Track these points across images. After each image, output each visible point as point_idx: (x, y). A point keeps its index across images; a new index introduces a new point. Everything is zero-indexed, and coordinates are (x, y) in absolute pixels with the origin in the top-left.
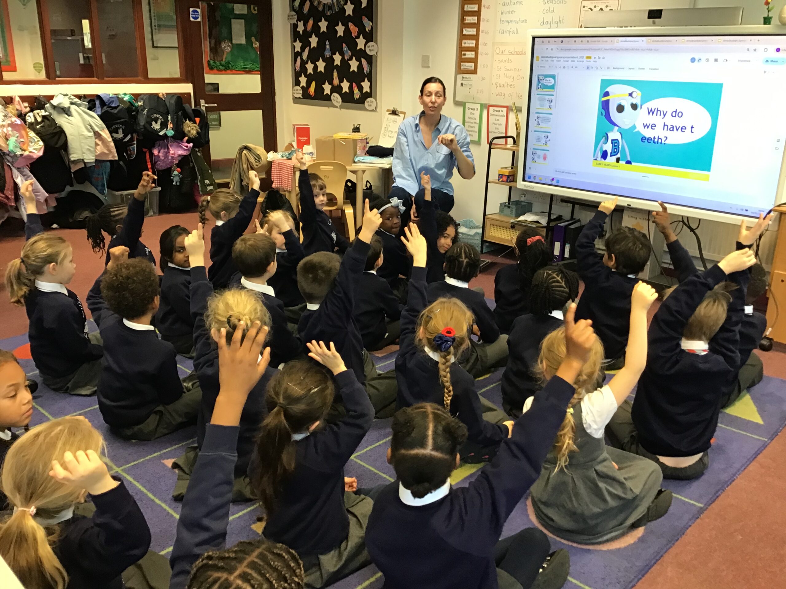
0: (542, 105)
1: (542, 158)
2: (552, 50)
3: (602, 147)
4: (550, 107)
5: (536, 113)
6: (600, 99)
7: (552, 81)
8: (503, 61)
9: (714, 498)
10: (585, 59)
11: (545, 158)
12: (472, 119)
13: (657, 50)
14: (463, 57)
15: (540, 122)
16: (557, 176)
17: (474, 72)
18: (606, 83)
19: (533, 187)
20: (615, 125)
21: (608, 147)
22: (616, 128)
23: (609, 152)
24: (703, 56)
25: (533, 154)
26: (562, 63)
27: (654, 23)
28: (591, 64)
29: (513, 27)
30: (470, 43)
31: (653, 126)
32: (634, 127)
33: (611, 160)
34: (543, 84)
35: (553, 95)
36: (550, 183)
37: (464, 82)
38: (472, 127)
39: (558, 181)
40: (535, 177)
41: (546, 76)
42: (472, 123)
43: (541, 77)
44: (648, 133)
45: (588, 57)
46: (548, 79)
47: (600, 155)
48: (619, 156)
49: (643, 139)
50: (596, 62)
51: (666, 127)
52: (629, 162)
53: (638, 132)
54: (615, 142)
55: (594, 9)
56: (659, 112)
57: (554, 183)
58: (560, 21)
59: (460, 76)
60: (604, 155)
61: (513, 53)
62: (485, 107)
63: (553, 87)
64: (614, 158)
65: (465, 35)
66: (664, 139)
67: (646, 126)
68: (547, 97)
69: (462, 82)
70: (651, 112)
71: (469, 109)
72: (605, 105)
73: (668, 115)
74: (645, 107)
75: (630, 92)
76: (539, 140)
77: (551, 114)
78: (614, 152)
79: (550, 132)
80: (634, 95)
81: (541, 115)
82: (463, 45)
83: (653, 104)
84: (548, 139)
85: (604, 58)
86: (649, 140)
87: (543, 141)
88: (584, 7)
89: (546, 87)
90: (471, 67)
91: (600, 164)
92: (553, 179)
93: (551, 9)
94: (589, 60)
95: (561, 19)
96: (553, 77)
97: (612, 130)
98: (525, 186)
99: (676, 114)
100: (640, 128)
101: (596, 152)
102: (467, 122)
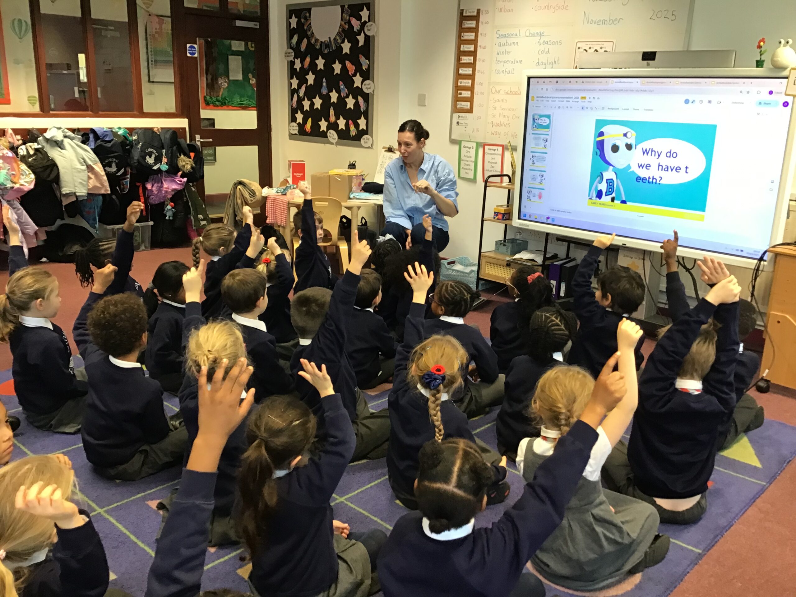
0: (537, 144)
1: (537, 197)
2: (547, 90)
3: (597, 186)
4: (545, 146)
5: (532, 152)
6: (595, 138)
7: (547, 121)
8: (498, 101)
9: (713, 544)
10: (579, 100)
11: (540, 197)
12: (468, 157)
13: (651, 91)
14: (459, 96)
15: (535, 161)
16: (552, 215)
17: (470, 111)
18: (600, 123)
19: (528, 226)
20: (610, 164)
21: (603, 187)
22: (611, 168)
23: (604, 191)
24: (697, 98)
25: (528, 192)
26: (557, 103)
27: (648, 65)
28: (586, 104)
29: (509, 67)
30: (466, 83)
31: (648, 166)
32: (629, 167)
33: (606, 199)
34: (538, 124)
35: (548, 135)
36: (545, 221)
37: (460, 121)
38: (468, 165)
39: (553, 220)
40: (530, 216)
41: (541, 116)
42: (468, 161)
43: (536, 117)
44: (643, 173)
45: (583, 98)
46: (542, 118)
47: (595, 195)
48: (614, 195)
49: (638, 179)
50: (591, 102)
51: (660, 167)
52: (624, 202)
53: (633, 172)
54: (610, 182)
55: (589, 51)
56: (653, 153)
57: (549, 221)
58: (555, 61)
59: (456, 115)
60: (599, 195)
61: (509, 92)
62: (481, 146)
63: (548, 127)
65: (461, 75)
66: (658, 179)
67: (641, 166)
68: (542, 137)
69: (458, 121)
70: (645, 152)
71: (465, 147)
72: (600, 145)
73: (663, 155)
74: (640, 147)
76: (534, 178)
77: (546, 153)
78: (609, 192)
79: (545, 171)
81: (537, 154)
82: (459, 84)
83: (647, 145)
84: (543, 178)
85: (598, 98)
86: (644, 180)
87: (539, 179)
88: (579, 48)
89: (541, 126)
90: (467, 106)
91: (595, 203)
92: (548, 218)
93: (547, 50)
94: (583, 100)
95: (556, 60)
96: (549, 117)
97: (607, 170)
98: (520, 224)
99: (671, 154)
100: (635, 168)
101: (592, 191)
102: (464, 160)
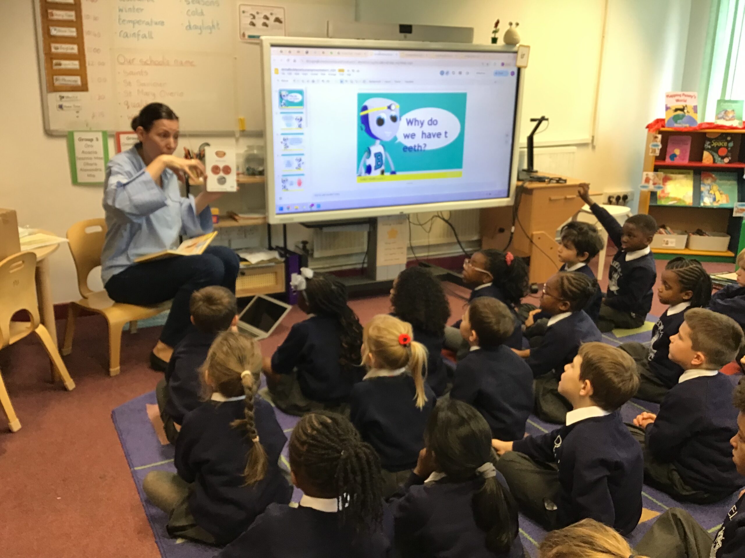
0: (288, 125)
1: (296, 185)
2: (295, 61)
3: (365, 162)
4: (300, 126)
5: (283, 134)
6: (358, 114)
7: (299, 97)
8: (132, 73)
10: (337, 73)
11: (300, 183)
12: (90, 153)
13: (410, 63)
14: (55, 68)
15: (288, 144)
16: (316, 201)
17: (84, 88)
18: (363, 97)
19: (292, 219)
20: (375, 138)
21: (372, 161)
22: (378, 142)
23: (373, 165)
24: (450, 69)
25: (283, 181)
26: (310, 76)
27: (405, 37)
28: (345, 77)
29: (143, 29)
30: (67, 49)
31: (413, 136)
32: (395, 138)
33: (376, 173)
34: (287, 101)
35: (302, 113)
36: (309, 209)
37: (65, 104)
38: (91, 165)
39: (319, 206)
40: (288, 208)
41: (291, 92)
42: (91, 159)
43: (283, 93)
44: (409, 143)
45: (341, 71)
46: (293, 94)
47: (363, 170)
48: (383, 168)
49: (405, 149)
50: (349, 75)
51: (424, 136)
52: (393, 173)
53: (400, 143)
54: (378, 156)
55: (257, 16)
56: (417, 123)
57: (314, 208)
58: (213, 26)
59: (53, 98)
60: (369, 170)
61: (149, 62)
62: (111, 136)
63: (301, 104)
64: (379, 171)
65: (54, 37)
66: (423, 146)
67: (406, 136)
68: (295, 116)
69: (61, 103)
70: (410, 122)
71: (81, 140)
72: (365, 120)
73: (426, 124)
74: (404, 118)
75: (388, 105)
76: (289, 164)
77: (302, 134)
78: (378, 165)
79: (303, 154)
80: (393, 107)
81: (290, 137)
82: (53, 50)
83: (411, 115)
84: (301, 162)
85: (358, 71)
86: (410, 149)
87: (296, 164)
88: (244, 12)
89: (292, 104)
90: (76, 81)
91: (364, 179)
92: (312, 205)
93: (199, 11)
94: (342, 73)
95: (215, 24)
96: (301, 92)
97: (374, 144)
98: (281, 219)
99: (432, 122)
100: (401, 139)
101: (360, 169)
102: (80, 159)
